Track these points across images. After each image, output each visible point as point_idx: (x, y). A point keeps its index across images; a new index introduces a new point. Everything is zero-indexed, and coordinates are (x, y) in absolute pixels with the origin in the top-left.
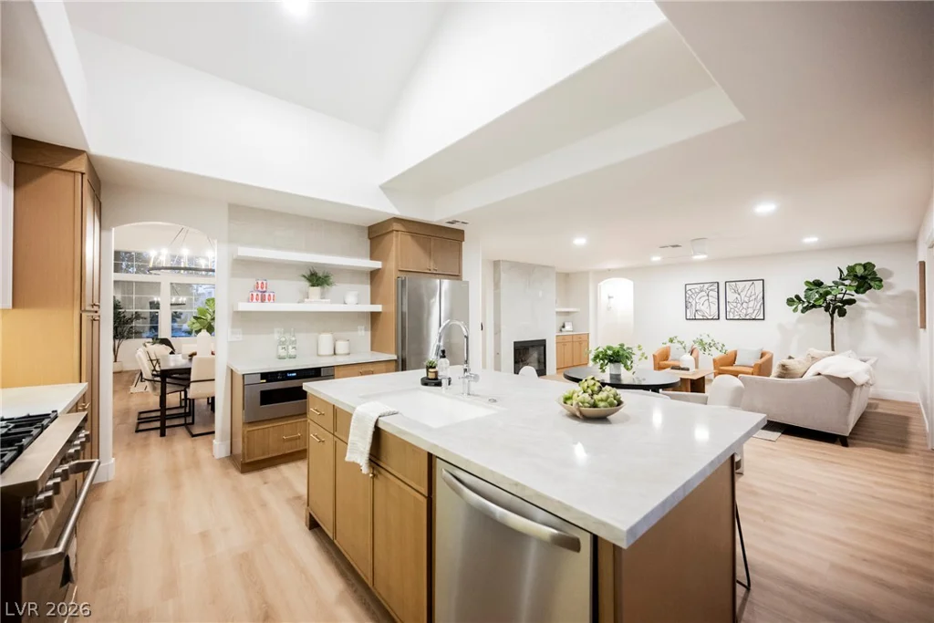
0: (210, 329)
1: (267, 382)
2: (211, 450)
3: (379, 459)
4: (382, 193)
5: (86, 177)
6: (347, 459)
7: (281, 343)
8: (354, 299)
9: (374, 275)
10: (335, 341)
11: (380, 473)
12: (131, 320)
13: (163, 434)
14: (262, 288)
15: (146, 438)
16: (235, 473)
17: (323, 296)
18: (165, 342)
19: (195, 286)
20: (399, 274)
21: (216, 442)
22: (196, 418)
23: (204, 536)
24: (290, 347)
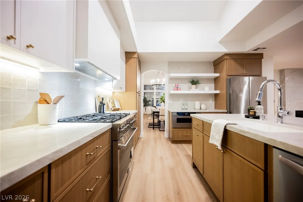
0: (164, 102)
1: (179, 115)
2: (164, 135)
3: (226, 145)
4: (219, 43)
5: (137, 58)
6: (210, 142)
7: (183, 104)
8: (208, 89)
9: (216, 80)
10: (201, 104)
11: (227, 152)
12: (148, 102)
13: (153, 129)
14: (177, 86)
15: (150, 129)
16: (170, 143)
17: (196, 88)
18: (155, 107)
19: (161, 93)
20: (228, 77)
21: (165, 133)
22: (161, 126)
23: (161, 158)
24: (186, 106)
